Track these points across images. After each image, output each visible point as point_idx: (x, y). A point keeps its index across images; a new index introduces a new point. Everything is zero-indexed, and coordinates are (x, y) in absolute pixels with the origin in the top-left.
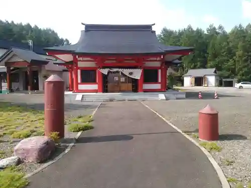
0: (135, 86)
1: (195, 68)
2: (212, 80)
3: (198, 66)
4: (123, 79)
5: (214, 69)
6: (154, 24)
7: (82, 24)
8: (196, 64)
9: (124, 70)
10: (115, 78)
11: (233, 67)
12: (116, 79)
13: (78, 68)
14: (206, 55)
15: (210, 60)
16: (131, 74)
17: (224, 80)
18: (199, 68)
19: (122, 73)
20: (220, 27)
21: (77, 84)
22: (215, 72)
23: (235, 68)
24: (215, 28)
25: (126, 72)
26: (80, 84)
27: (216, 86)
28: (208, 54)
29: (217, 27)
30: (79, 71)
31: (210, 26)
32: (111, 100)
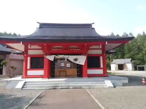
0: (80, 72)
1: (117, 58)
2: (130, 66)
3: (119, 57)
4: (68, 65)
5: (130, 59)
6: (94, 23)
7: (38, 23)
8: (117, 56)
9: (70, 56)
10: (61, 64)
11: (142, 58)
12: (63, 65)
13: (28, 56)
14: (123, 50)
15: (127, 54)
16: (76, 60)
17: (138, 66)
18: (120, 58)
19: (67, 59)
20: (130, 34)
21: (26, 70)
22: (131, 61)
23: (144, 59)
24: (127, 35)
25: (71, 58)
26: (29, 70)
27: (132, 70)
28: (125, 49)
29: (128, 34)
30: (29, 59)
31: (124, 33)
32: (55, 88)
